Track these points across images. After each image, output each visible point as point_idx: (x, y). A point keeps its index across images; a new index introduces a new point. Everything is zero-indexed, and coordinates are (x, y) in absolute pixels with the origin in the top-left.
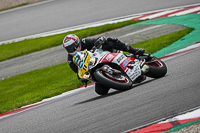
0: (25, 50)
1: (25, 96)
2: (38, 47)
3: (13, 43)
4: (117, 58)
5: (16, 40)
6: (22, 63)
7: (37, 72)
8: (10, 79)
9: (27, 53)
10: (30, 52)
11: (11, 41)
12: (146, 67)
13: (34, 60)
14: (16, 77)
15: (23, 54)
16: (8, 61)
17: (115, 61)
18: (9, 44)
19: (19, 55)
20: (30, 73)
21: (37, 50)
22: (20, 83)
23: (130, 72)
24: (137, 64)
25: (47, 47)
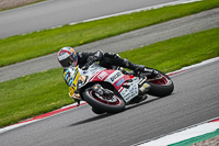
0: (163, 17)
1: (165, 64)
2: (178, 14)
3: (153, 10)
4: (111, 76)
5: (155, 7)
6: (161, 30)
7: (177, 40)
8: (149, 47)
9: (166, 20)
10: (169, 19)
11: (149, 8)
12: (146, 85)
13: (173, 27)
14: (156, 45)
15: (162, 21)
16: (147, 28)
17: (108, 80)
18: (148, 11)
19: (158, 23)
20: (170, 41)
21: (176, 18)
22: (159, 51)
23: (124, 92)
24: (136, 82)
25: (186, 15)
